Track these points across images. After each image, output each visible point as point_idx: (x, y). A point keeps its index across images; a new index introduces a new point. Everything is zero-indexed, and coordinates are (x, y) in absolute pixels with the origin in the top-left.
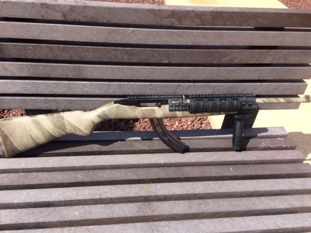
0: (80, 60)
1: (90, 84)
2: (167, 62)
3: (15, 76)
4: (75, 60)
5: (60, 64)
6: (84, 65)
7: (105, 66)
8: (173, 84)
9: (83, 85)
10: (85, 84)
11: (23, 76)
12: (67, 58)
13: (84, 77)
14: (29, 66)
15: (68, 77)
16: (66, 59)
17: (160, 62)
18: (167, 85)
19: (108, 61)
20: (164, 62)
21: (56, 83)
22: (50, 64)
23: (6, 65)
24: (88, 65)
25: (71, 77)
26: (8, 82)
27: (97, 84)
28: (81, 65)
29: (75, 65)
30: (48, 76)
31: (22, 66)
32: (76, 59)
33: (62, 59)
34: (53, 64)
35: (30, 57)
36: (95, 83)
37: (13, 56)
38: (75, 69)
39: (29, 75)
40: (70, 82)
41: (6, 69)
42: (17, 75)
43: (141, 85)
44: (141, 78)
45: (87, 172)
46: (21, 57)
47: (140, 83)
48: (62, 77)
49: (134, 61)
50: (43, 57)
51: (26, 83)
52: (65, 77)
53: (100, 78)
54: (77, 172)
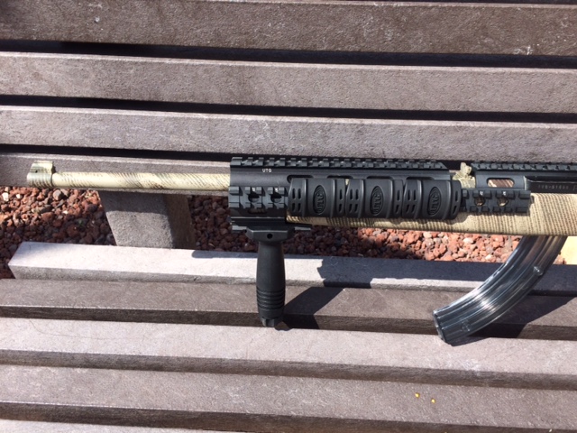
0: (245, 46)
1: (270, 123)
2: (529, 51)
3: (62, 95)
4: (231, 45)
5: (187, 61)
6: (256, 64)
7: (319, 66)
8: (534, 125)
9: (252, 126)
10: (256, 122)
11: (85, 95)
12: (207, 41)
13: (256, 102)
14: (99, 67)
15: (210, 102)
16: (204, 44)
17: (506, 51)
18: (514, 129)
19: (332, 48)
20: (517, 51)
21: (176, 119)
22: (157, 60)
23: (36, 64)
24: (269, 64)
25: (217, 101)
26: (47, 113)
27: (291, 124)
28: (247, 64)
29: (231, 63)
30: (153, 98)
31: (81, 66)
32: (233, 41)
33: (193, 43)
34: (167, 61)
35: (101, 36)
36: (287, 119)
37: (51, 35)
38: (229, 75)
39: (99, 95)
40: (215, 116)
41: (37, 76)
42: (68, 92)
43: (428, 127)
44: (430, 107)
45: (254, 383)
46: (74, 39)
47: (424, 123)
48: (191, 100)
49: (415, 48)
50: (137, 38)
51: (94, 119)
52: (200, 100)
53: (301, 104)
54: (226, 377)
